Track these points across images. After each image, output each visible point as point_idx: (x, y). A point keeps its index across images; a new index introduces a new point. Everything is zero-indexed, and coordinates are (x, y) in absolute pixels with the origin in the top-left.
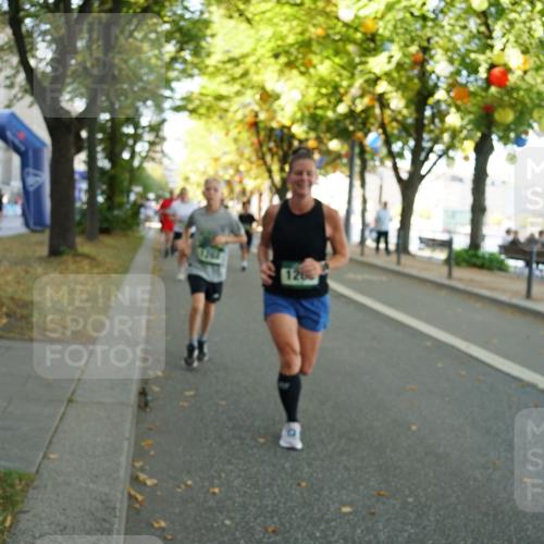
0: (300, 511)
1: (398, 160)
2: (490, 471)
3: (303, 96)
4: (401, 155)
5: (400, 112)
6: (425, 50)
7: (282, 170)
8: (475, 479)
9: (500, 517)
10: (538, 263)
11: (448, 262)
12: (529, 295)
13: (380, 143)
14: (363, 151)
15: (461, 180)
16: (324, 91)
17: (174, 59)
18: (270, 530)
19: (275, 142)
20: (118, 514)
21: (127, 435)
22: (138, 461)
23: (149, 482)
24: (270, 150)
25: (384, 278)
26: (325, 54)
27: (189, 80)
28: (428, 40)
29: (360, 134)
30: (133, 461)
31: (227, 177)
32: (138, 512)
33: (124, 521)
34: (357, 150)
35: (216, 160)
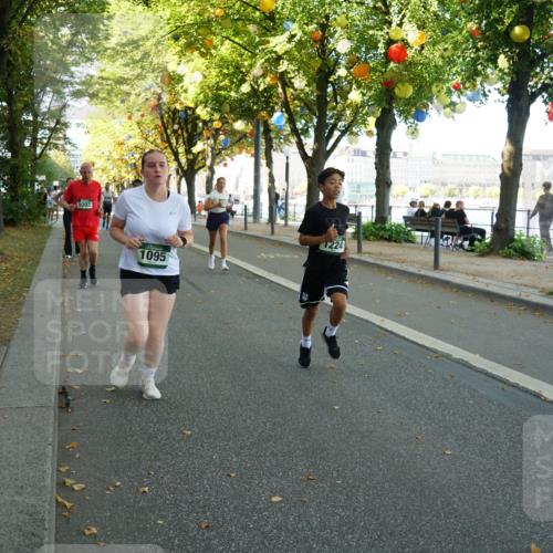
0: (231, 503)
1: (302, 137)
2: (413, 447)
3: (205, 77)
4: (305, 132)
5: (302, 90)
6: (324, 27)
7: (188, 151)
8: (400, 456)
9: (427, 492)
10: (443, 234)
11: (356, 235)
12: (436, 266)
13: (284, 121)
14: (267, 130)
15: (364, 154)
16: (225, 71)
17: (71, 43)
18: (204, 526)
19: (179, 123)
20: (47, 526)
21: (50, 439)
22: (63, 466)
23: (76, 487)
24: (175, 132)
25: (296, 256)
26: (225, 34)
27: (88, 64)
28: (327, 17)
29: (264, 114)
30: (59, 465)
31: (133, 161)
32: (68, 519)
33: (54, 532)
34: (262, 129)
35: (121, 144)
